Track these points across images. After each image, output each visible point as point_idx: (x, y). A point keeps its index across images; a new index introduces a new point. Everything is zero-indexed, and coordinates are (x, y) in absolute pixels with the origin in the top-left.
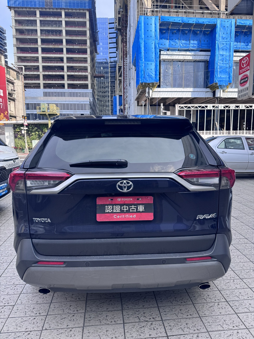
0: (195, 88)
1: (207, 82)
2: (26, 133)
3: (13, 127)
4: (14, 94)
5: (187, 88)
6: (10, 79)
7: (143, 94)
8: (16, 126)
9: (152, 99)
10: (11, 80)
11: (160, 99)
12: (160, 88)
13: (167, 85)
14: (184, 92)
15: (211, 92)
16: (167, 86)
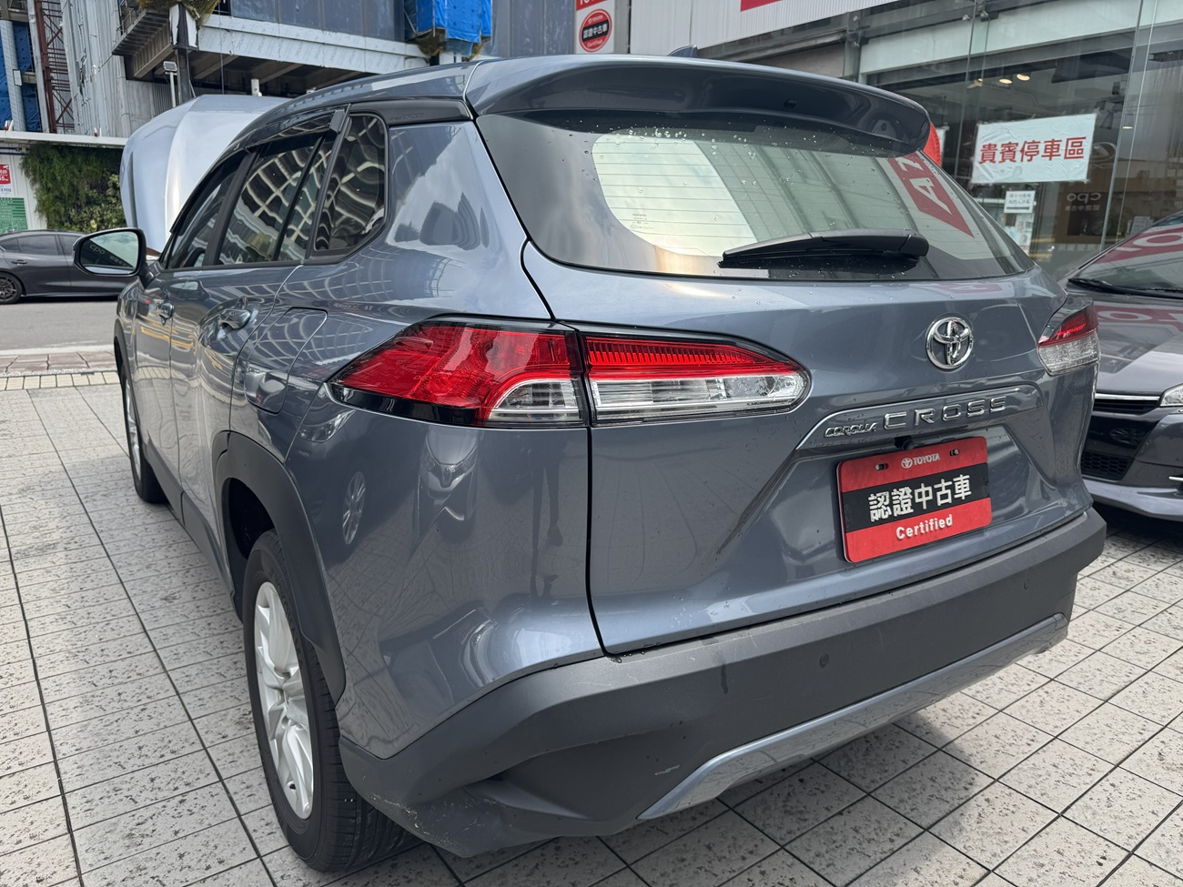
0: (367, 38)
1: (406, 21)
5: (338, 34)
7: (155, 30)
9: (197, 54)
11: (231, 60)
12: (229, 14)
13: (256, 10)
14: (326, 48)
15: (424, 59)
16: (259, 13)
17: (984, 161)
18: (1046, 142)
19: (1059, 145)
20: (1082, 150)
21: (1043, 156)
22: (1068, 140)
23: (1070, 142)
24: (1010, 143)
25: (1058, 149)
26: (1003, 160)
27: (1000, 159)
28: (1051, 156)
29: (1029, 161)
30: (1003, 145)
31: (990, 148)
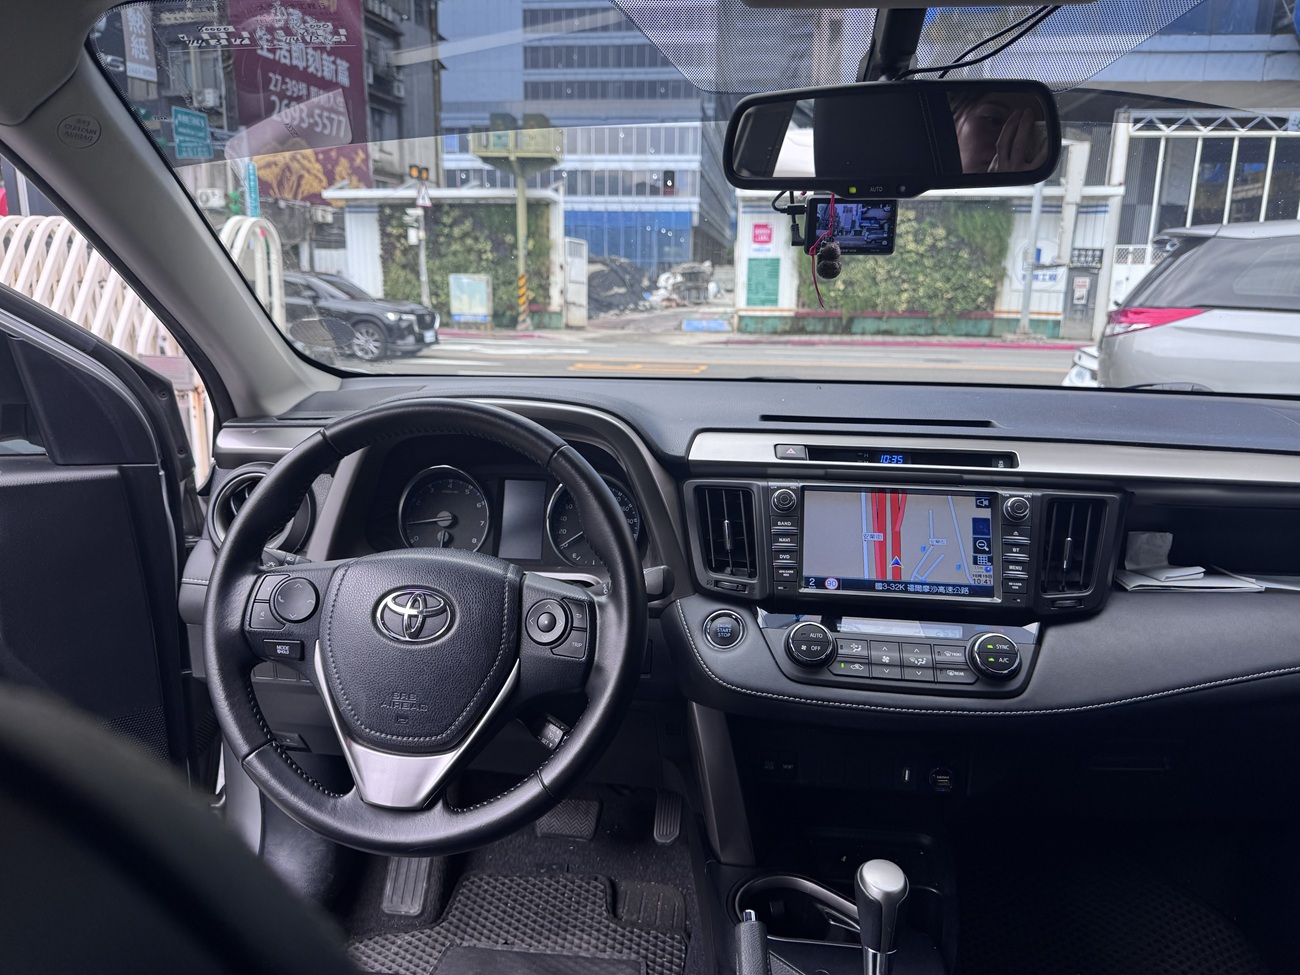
2: (423, 243)
3: (376, 216)
4: (400, 81)
6: (383, 15)
8: (388, 211)
10: (385, 20)
15: (1297, 53)
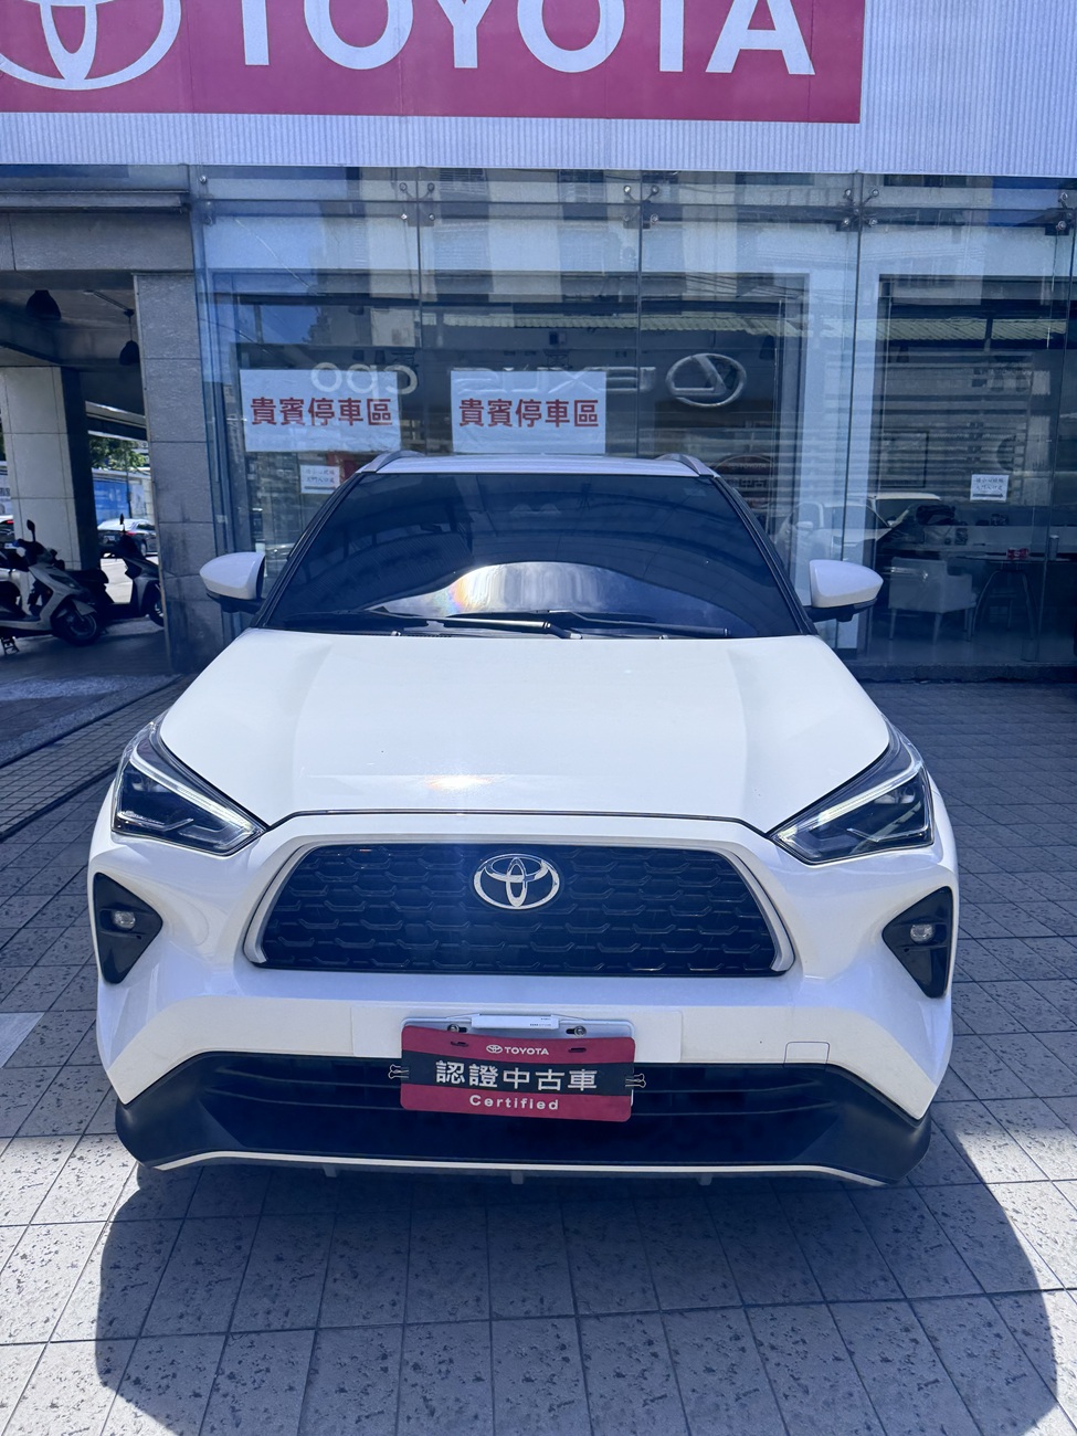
17: (467, 422)
18: (548, 403)
19: (565, 408)
20: (596, 416)
21: (547, 421)
22: (576, 402)
23: (579, 405)
24: (500, 401)
25: (565, 412)
26: (494, 423)
27: (490, 422)
28: (557, 422)
29: (529, 426)
30: (490, 403)
31: (471, 405)
